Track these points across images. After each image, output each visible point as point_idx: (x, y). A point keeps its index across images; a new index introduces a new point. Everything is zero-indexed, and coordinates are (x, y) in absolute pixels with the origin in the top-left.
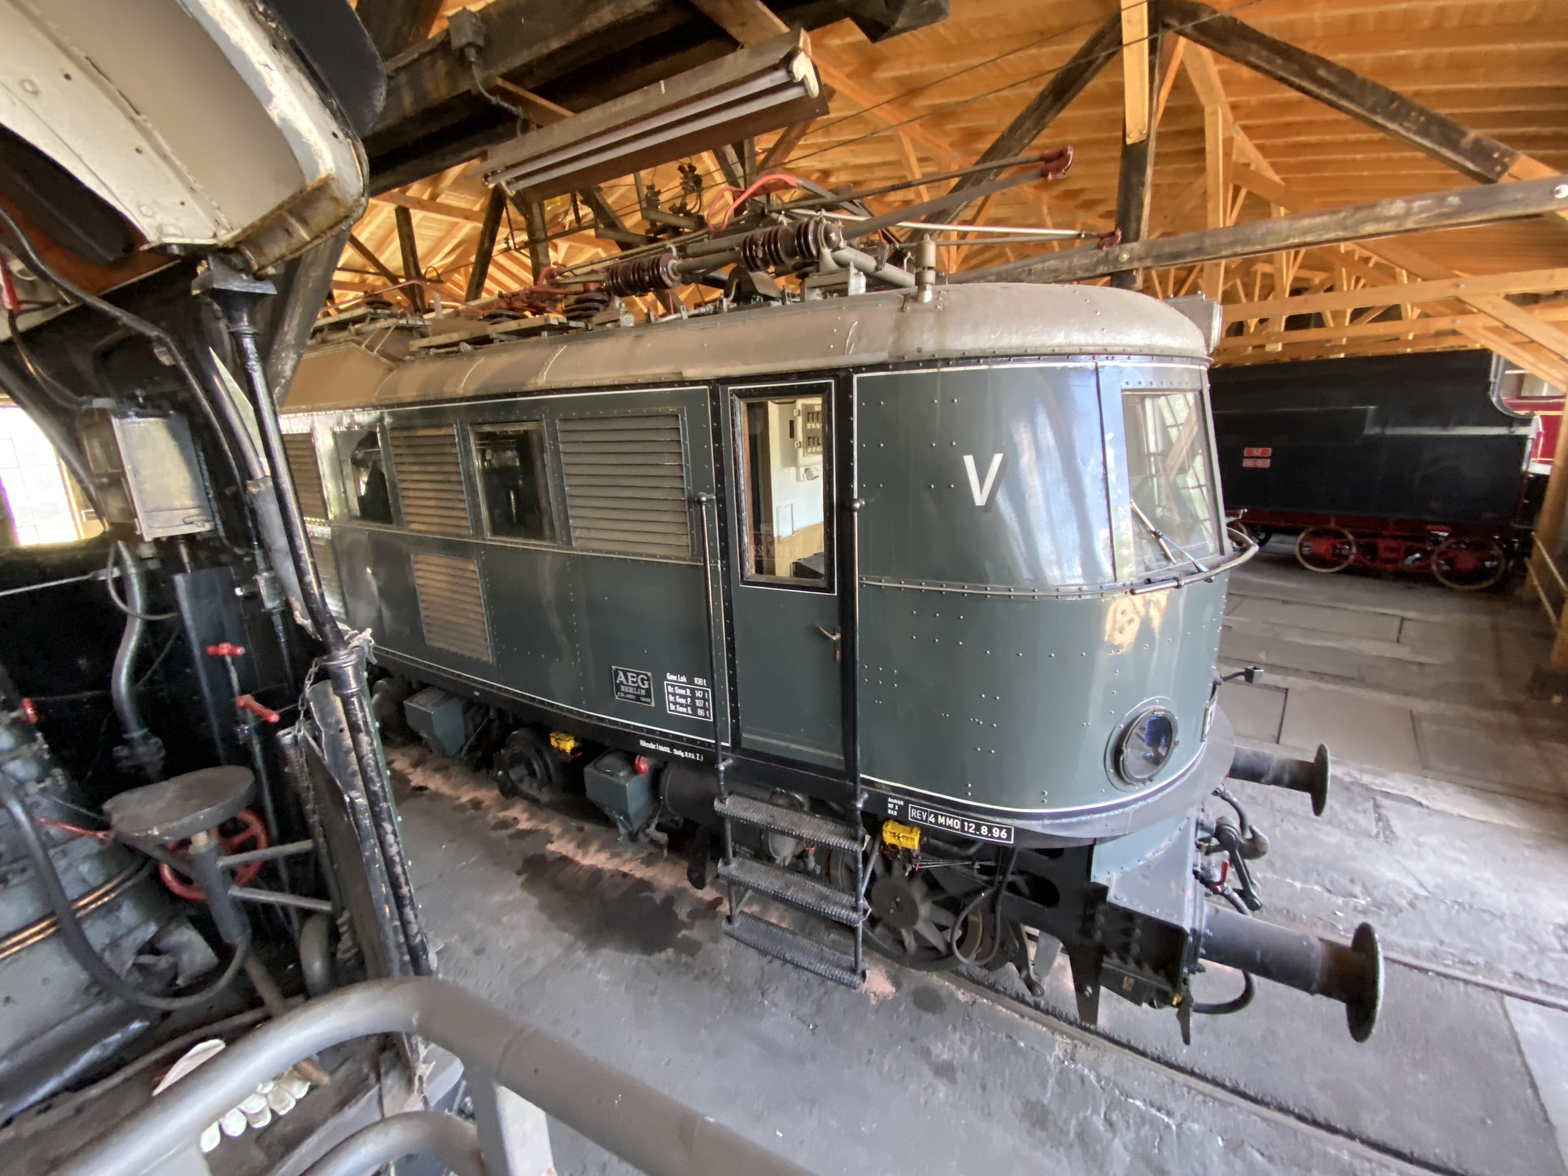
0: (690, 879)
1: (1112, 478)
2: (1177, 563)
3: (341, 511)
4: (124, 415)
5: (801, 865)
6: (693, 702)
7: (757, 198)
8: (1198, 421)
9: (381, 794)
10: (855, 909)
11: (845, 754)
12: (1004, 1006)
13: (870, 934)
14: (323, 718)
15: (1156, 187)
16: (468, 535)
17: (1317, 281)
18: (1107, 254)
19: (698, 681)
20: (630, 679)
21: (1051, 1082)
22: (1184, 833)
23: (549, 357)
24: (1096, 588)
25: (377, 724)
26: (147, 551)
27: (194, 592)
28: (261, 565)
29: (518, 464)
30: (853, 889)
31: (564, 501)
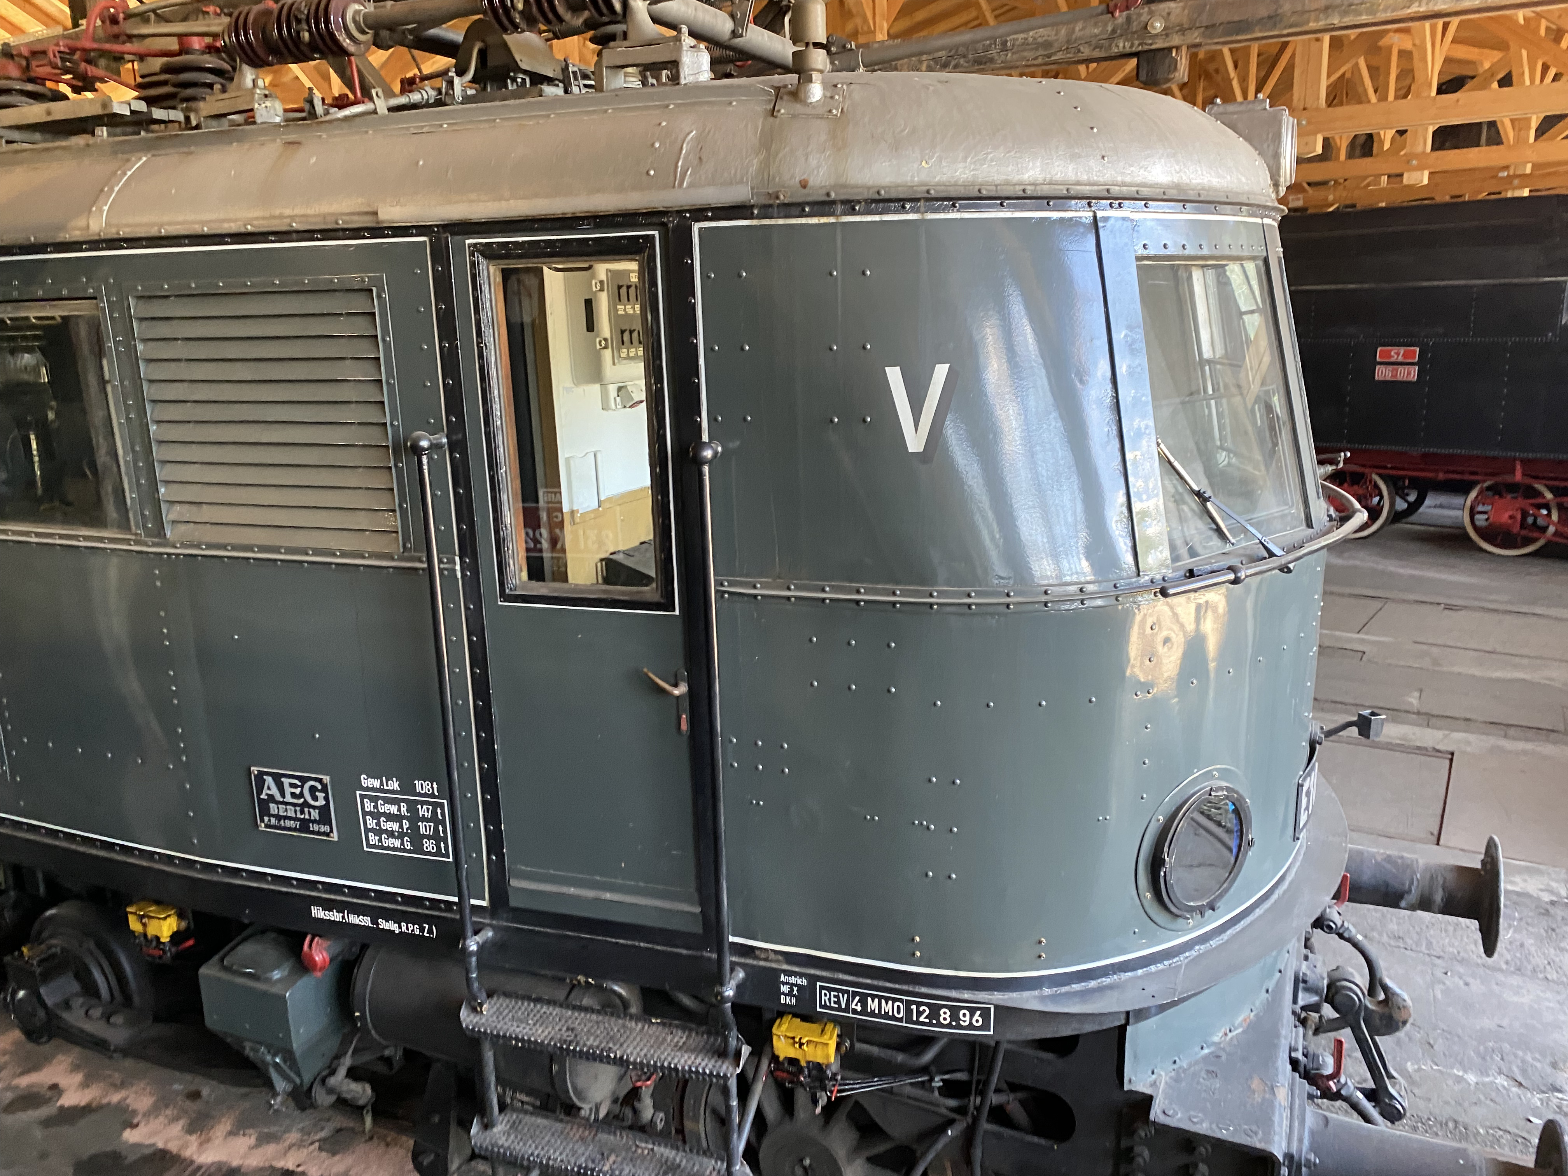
1: (1126, 404)
5: (628, 1112)
6: (414, 827)
11: (702, 901)
17: (1484, 66)
18: (1126, 22)
19: (423, 786)
20: (288, 790)
23: (111, 178)
24: (1109, 587)
29: (45, 379)
30: (724, 1148)
31: (147, 451)
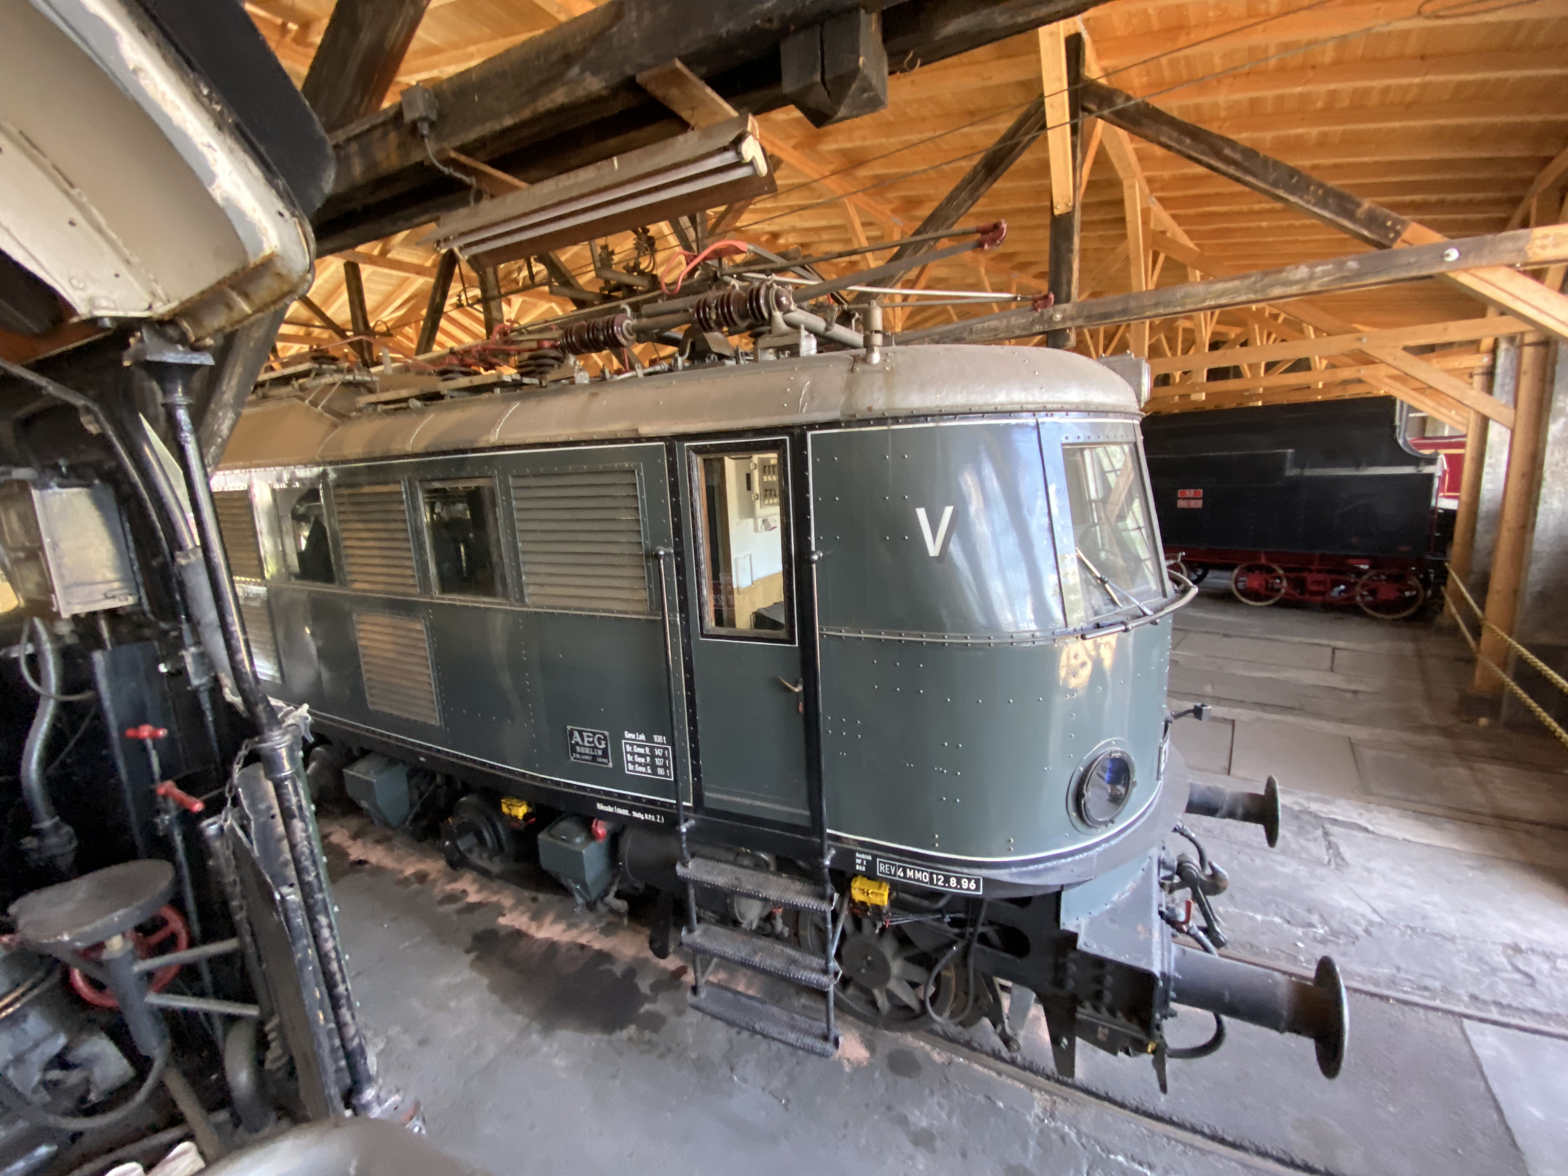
0: (652, 948)
1: (1057, 528)
2: (1123, 607)
3: (279, 571)
4: (45, 486)
5: (769, 927)
6: (653, 761)
7: (709, 262)
8: (1134, 467)
9: (315, 883)
10: (825, 971)
11: (812, 810)
12: (980, 1064)
13: (841, 995)
14: (253, 804)
15: (1083, 252)
16: (415, 594)
17: (1233, 336)
18: (1042, 314)
19: (658, 738)
20: (586, 739)
21: (1032, 1143)
22: (1148, 871)
23: (500, 416)
24: (1049, 634)
25: (313, 807)
26: (64, 629)
27: (114, 670)
28: (188, 638)
29: (469, 517)
30: (823, 950)
31: (517, 557)
